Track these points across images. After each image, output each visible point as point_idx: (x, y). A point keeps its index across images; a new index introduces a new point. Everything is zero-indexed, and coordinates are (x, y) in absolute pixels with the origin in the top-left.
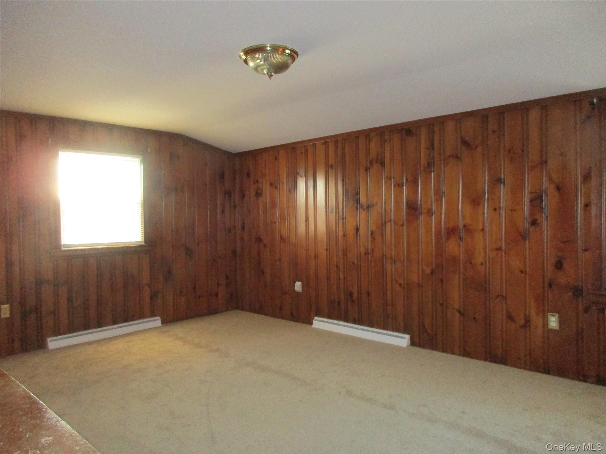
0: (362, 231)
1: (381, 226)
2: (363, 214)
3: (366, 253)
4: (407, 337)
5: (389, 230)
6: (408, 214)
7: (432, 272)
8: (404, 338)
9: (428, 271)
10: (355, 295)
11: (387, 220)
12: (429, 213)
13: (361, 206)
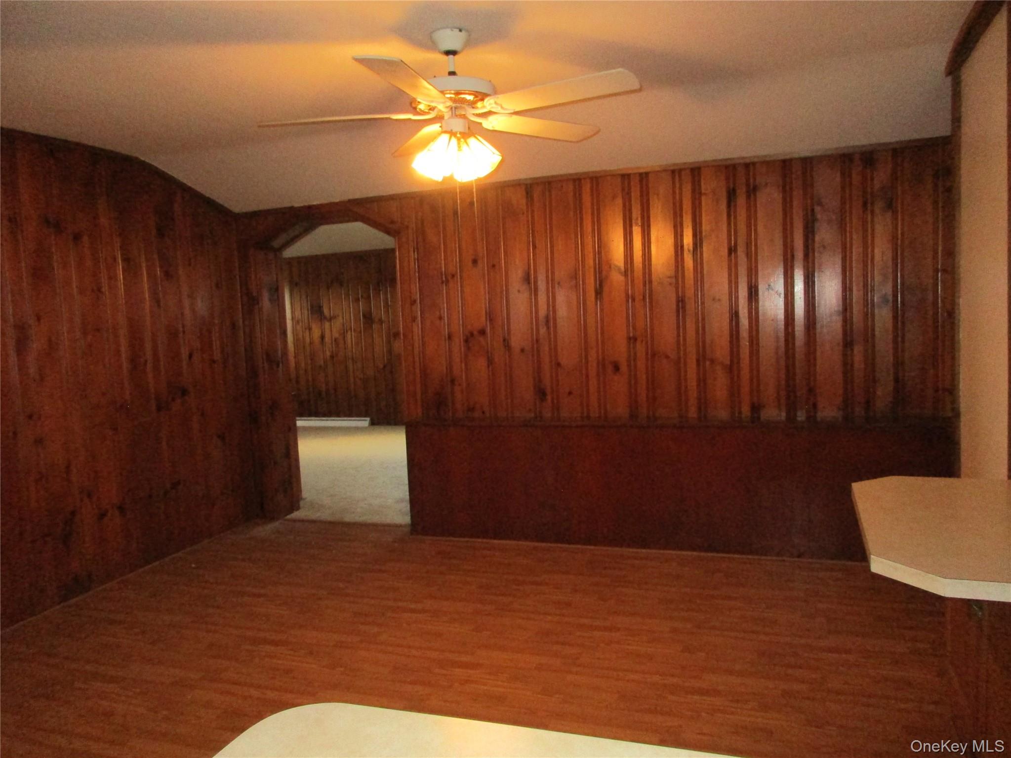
0: (327, 339)
1: (343, 334)
2: (327, 325)
3: (332, 357)
4: (368, 419)
5: (350, 337)
6: (364, 323)
7: (385, 367)
8: (366, 420)
9: (381, 366)
10: (324, 394)
11: (348, 329)
12: (381, 321)
13: (325, 318)
